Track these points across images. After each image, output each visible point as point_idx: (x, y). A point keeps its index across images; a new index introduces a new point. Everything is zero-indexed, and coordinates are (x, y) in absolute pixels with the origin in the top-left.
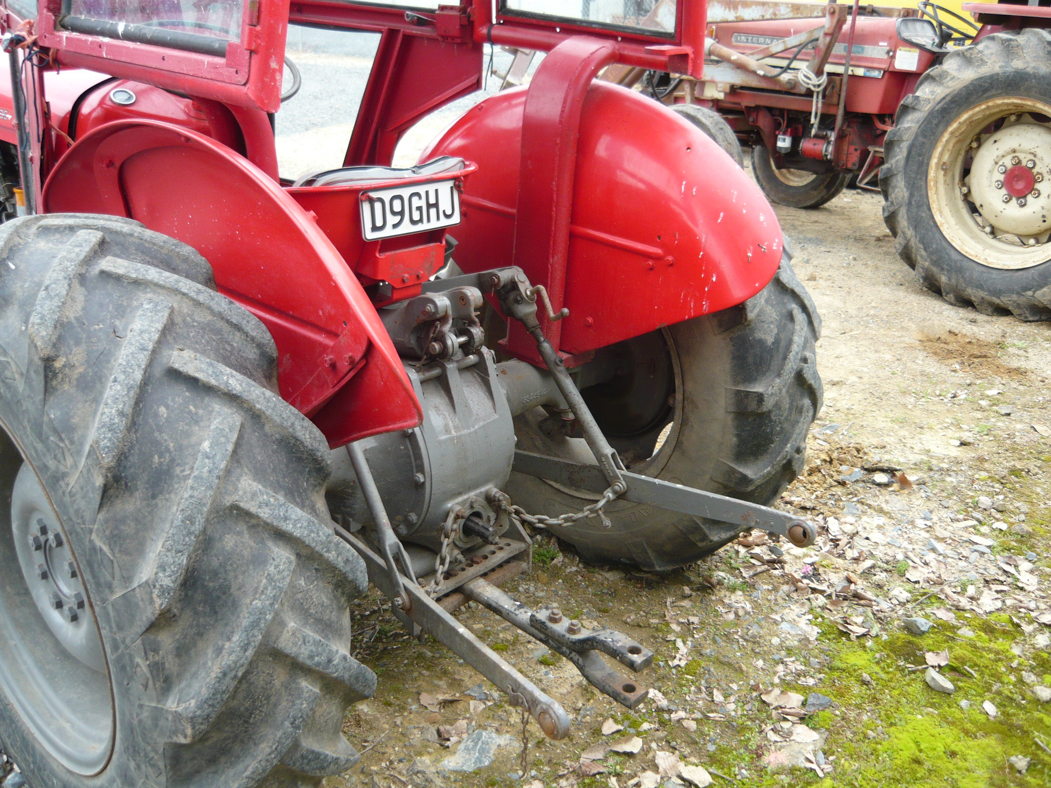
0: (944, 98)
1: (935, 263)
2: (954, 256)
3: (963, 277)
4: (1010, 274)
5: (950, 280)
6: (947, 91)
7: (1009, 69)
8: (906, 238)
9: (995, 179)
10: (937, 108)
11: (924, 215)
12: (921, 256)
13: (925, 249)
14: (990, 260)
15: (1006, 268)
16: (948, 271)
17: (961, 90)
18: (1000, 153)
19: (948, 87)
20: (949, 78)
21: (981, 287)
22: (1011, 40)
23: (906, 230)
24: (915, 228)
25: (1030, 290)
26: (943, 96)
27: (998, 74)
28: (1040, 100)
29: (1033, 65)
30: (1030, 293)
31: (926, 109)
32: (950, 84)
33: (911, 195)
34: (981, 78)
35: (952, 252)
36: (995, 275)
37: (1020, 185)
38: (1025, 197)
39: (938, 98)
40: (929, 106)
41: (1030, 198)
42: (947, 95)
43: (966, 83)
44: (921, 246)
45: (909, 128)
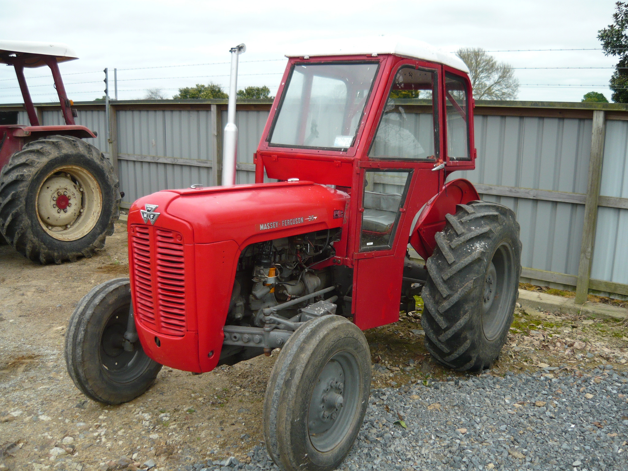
0: (37, 172)
1: (49, 249)
2: (57, 242)
3: (64, 250)
4: (80, 241)
5: (59, 253)
6: (37, 169)
7: (61, 154)
8: (33, 243)
9: (52, 204)
10: (35, 178)
11: (39, 229)
12: (43, 248)
13: (45, 244)
14: (70, 238)
15: (77, 239)
16: (57, 250)
17: (44, 167)
18: (52, 192)
19: (38, 167)
20: (36, 163)
21: (72, 250)
22: (58, 142)
23: (33, 239)
24: (38, 236)
25: (91, 243)
26: (36, 172)
27: (58, 157)
28: (74, 165)
29: (70, 151)
30: (91, 245)
31: (30, 179)
32: (38, 165)
33: (32, 221)
34: (51, 161)
35: (56, 241)
36: (75, 243)
37: (63, 203)
38: (66, 208)
39: (34, 173)
40: (31, 177)
41: (68, 208)
42: (38, 171)
43: (45, 164)
44: (43, 243)
45: (23, 190)
